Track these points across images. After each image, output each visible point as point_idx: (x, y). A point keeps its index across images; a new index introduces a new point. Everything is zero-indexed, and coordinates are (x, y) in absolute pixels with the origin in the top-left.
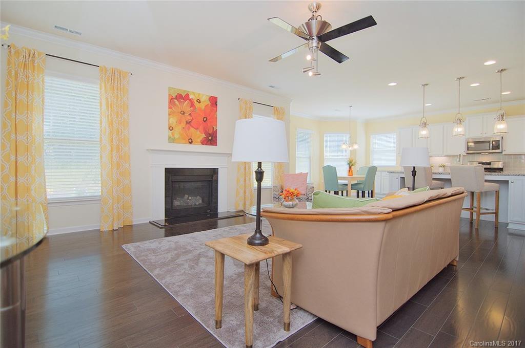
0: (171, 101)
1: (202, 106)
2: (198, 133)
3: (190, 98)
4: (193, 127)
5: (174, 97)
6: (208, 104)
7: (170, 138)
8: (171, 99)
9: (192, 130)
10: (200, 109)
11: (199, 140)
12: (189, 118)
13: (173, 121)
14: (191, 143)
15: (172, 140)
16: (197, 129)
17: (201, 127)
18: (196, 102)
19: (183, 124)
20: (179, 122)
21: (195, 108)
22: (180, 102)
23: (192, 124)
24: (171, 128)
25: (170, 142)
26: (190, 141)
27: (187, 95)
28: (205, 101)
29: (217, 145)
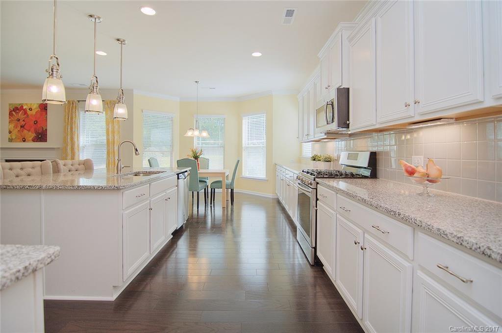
0: (11, 114)
1: (34, 112)
2: (30, 133)
3: (24, 108)
4: (25, 129)
5: (12, 109)
6: (38, 111)
7: (9, 139)
8: (10, 112)
9: (25, 131)
10: (32, 115)
11: (31, 139)
12: (23, 123)
13: (12, 126)
14: (24, 141)
15: (11, 140)
16: (29, 131)
17: (33, 129)
18: (28, 110)
19: (19, 128)
20: (16, 127)
21: (28, 115)
22: (16, 113)
23: (25, 127)
24: (10, 132)
25: (9, 141)
26: (24, 140)
27: (22, 106)
28: (36, 108)
29: (46, 141)
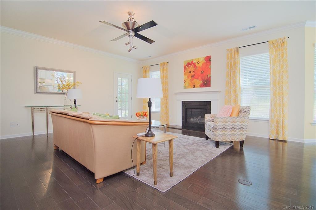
0: (185, 68)
1: (201, 64)
2: (198, 81)
3: (194, 62)
4: (195, 78)
5: (186, 65)
6: (204, 62)
7: (184, 86)
8: (185, 66)
9: (195, 80)
10: (199, 67)
11: (199, 85)
12: (193, 74)
13: (186, 77)
14: (194, 87)
16: (197, 79)
17: (200, 78)
18: (197, 64)
19: (190, 78)
20: (188, 77)
21: (197, 67)
22: (189, 67)
23: (195, 76)
24: (185, 82)
25: (184, 88)
26: (194, 86)
27: (193, 61)
28: (202, 61)
29: (210, 86)
